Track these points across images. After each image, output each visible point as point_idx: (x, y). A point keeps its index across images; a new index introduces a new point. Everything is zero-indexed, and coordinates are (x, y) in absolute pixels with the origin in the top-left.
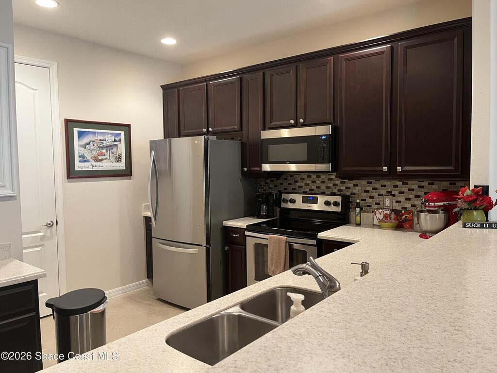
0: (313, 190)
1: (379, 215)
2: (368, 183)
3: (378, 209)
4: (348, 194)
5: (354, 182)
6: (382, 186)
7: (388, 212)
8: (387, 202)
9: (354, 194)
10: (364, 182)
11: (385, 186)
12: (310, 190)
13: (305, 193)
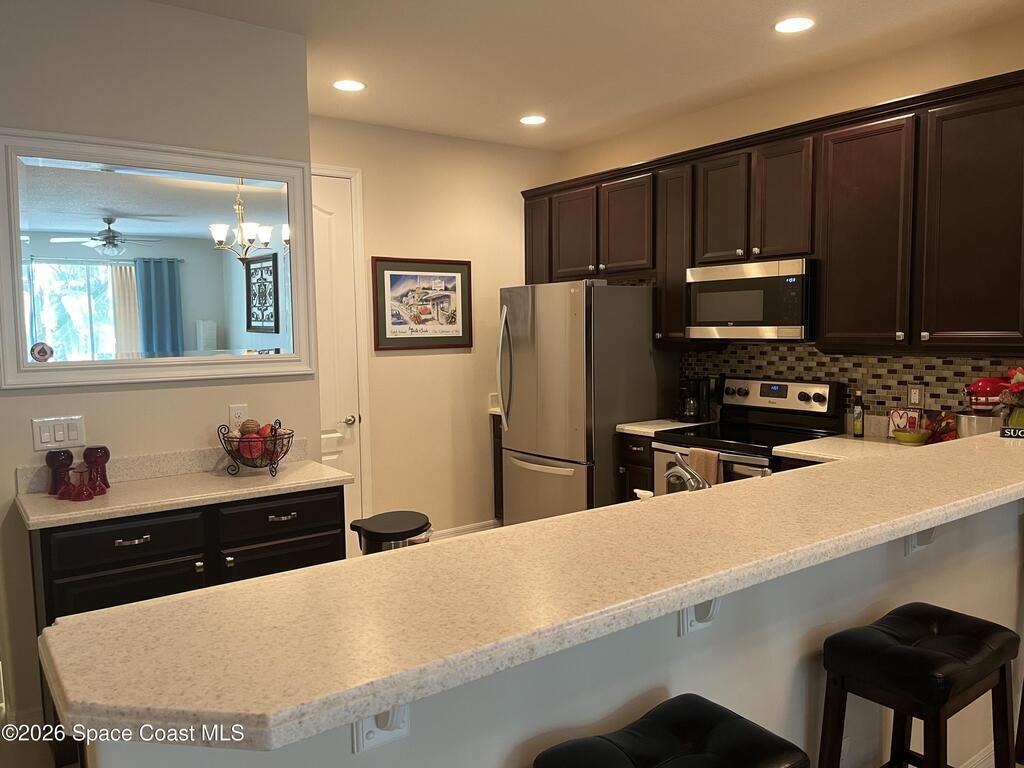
0: (781, 373)
1: (899, 419)
2: (880, 361)
3: (896, 409)
4: (845, 380)
5: (855, 359)
6: (905, 366)
7: (916, 415)
8: (915, 396)
9: (855, 381)
10: (873, 360)
11: (910, 367)
12: (777, 373)
13: (767, 378)
